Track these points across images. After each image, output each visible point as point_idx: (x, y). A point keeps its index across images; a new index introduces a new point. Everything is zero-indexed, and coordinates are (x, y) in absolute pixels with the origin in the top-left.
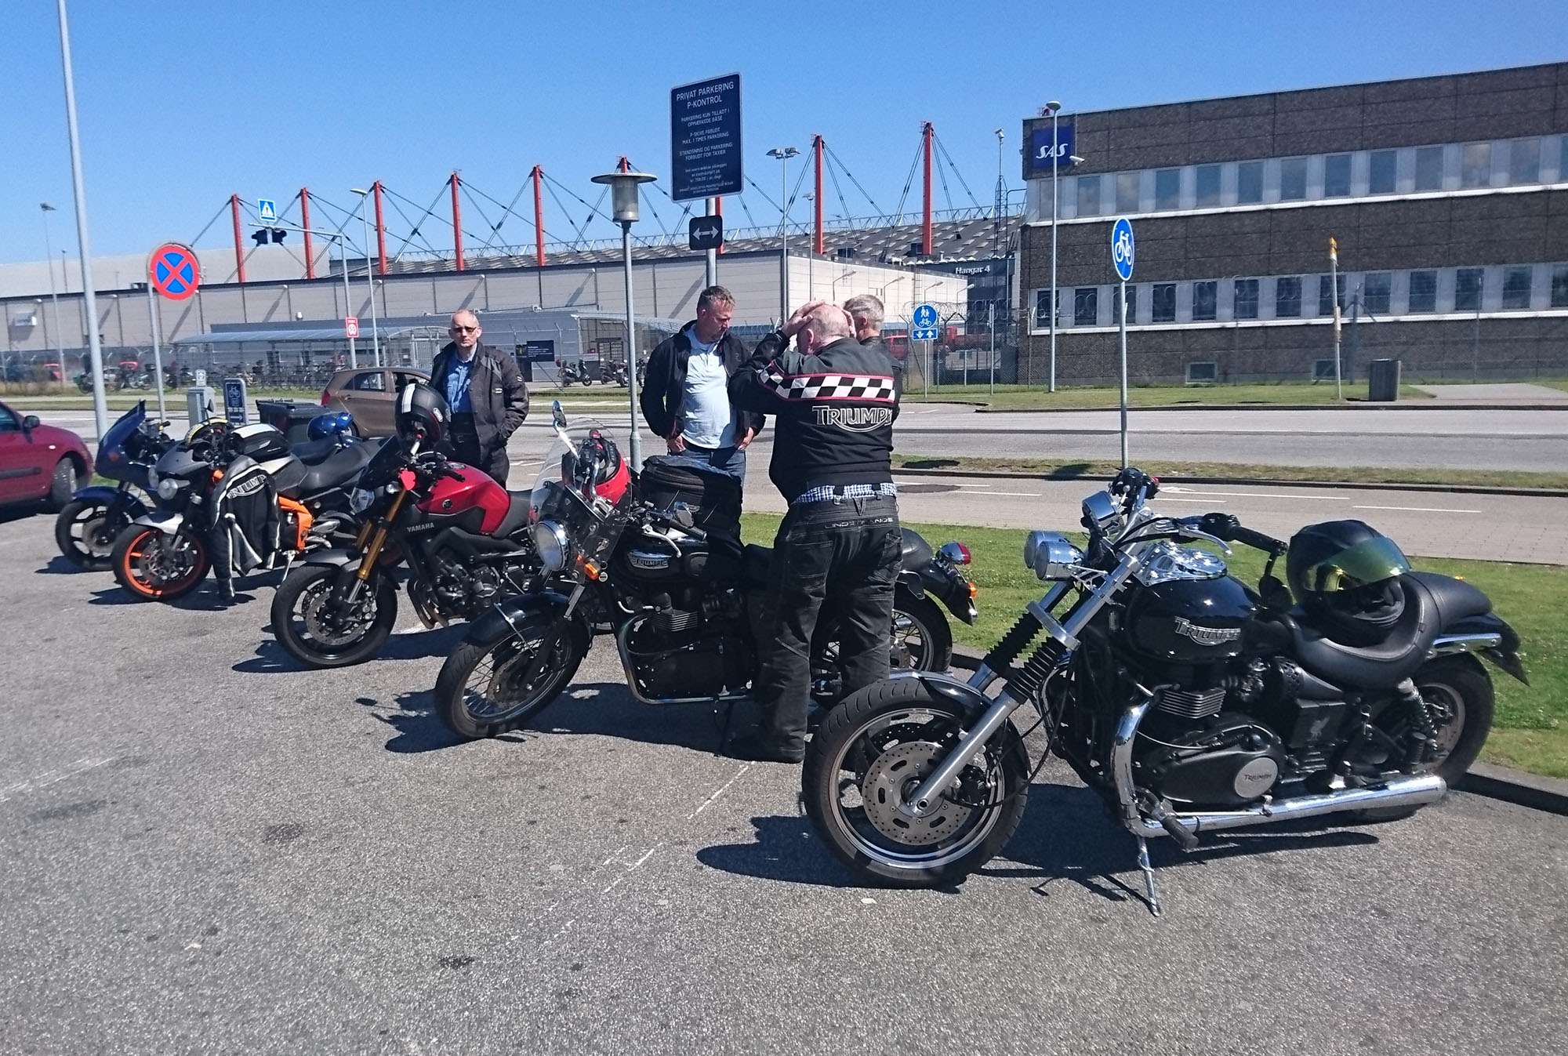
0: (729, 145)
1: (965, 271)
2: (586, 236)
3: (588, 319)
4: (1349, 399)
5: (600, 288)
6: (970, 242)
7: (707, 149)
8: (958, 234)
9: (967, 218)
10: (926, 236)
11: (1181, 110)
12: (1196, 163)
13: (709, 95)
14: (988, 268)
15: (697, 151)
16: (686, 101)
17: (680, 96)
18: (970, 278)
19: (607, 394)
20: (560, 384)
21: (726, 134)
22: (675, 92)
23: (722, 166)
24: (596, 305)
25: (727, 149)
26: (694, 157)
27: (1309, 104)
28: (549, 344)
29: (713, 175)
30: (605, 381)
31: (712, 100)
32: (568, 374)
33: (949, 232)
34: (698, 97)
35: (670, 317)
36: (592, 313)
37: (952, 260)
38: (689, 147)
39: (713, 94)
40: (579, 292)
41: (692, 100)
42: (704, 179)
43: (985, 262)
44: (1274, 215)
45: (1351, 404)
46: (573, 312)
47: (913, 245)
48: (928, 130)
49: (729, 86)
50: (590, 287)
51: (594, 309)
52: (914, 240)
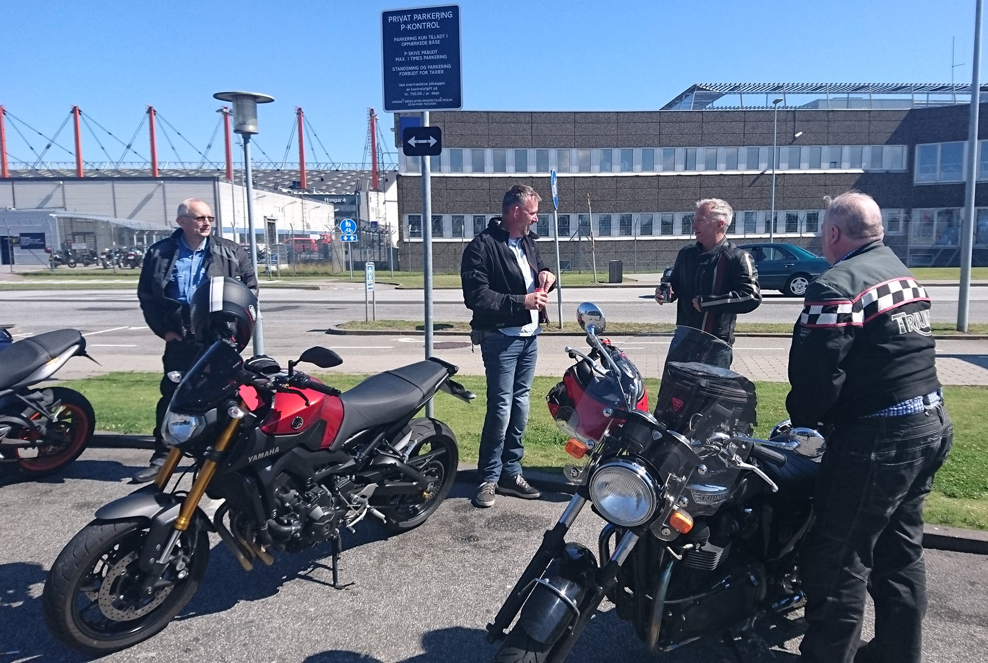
0: (449, 66)
1: (331, 200)
2: (43, 159)
3: (64, 218)
4: (600, 282)
5: (66, 196)
6: (330, 183)
7: (424, 67)
8: (322, 178)
9: (326, 169)
10: (302, 177)
11: (485, 116)
12: (493, 147)
13: (425, 21)
14: (345, 200)
15: (412, 68)
16: (399, 24)
17: (390, 19)
18: (336, 205)
19: (94, 274)
20: (49, 266)
21: (444, 57)
22: (386, 15)
23: (439, 84)
24: (64, 208)
25: (445, 69)
26: (409, 74)
27: (549, 120)
28: (41, 236)
29: (430, 91)
30: (87, 264)
31: (429, 25)
32: (56, 259)
33: (316, 176)
34: (412, 21)
35: (128, 218)
36: (63, 214)
37: (322, 193)
38: (401, 64)
39: (430, 21)
40: (48, 198)
41: (405, 23)
42: (420, 94)
43: (342, 196)
44: (534, 180)
45: (601, 285)
46: (51, 213)
47: (294, 182)
48: (299, 112)
49: (449, 15)
50: (58, 194)
51: (62, 211)
52: (294, 179)
